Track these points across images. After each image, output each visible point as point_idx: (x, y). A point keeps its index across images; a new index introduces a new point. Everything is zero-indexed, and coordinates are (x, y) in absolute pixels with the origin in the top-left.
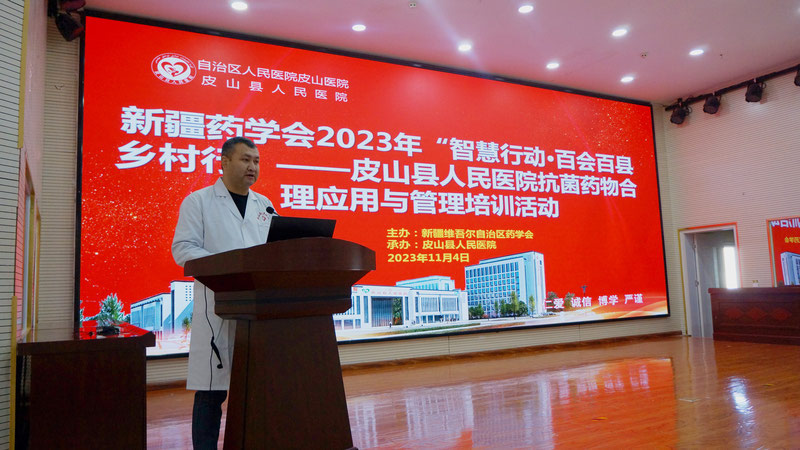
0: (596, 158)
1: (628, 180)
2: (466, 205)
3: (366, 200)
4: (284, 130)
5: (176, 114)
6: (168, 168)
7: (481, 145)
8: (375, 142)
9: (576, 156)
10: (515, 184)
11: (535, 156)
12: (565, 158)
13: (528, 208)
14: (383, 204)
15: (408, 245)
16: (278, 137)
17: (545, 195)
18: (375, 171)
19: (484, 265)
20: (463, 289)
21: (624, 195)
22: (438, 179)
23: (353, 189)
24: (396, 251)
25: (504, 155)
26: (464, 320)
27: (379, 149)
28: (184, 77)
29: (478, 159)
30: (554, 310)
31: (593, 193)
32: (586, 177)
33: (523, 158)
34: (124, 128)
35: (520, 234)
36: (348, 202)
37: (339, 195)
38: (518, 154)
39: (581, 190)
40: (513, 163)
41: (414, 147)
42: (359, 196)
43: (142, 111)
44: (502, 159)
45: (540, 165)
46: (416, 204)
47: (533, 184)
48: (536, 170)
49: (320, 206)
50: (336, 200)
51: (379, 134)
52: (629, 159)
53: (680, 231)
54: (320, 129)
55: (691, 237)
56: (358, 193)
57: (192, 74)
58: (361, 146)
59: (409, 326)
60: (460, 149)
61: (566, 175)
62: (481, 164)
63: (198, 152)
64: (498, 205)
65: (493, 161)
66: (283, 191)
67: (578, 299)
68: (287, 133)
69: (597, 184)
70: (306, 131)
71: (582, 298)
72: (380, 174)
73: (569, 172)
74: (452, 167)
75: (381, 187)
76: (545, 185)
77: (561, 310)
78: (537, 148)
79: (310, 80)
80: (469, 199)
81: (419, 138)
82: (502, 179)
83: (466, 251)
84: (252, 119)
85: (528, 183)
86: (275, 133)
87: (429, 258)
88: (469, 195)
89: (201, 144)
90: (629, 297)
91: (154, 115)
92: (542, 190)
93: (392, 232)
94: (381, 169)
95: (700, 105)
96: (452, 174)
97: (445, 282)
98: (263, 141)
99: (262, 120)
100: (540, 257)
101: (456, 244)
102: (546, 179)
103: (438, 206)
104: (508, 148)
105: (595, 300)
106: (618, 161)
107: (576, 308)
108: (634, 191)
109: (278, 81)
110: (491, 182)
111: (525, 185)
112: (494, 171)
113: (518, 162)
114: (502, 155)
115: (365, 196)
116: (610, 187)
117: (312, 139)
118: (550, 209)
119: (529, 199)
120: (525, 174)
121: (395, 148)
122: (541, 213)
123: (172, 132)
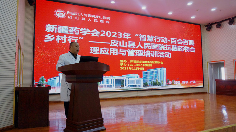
0: (183, 41)
1: (192, 47)
2: (143, 54)
4: (91, 31)
5: (61, 26)
6: (58, 42)
7: (148, 36)
8: (117, 35)
9: (177, 40)
10: (158, 48)
11: (164, 40)
12: (173, 40)
13: (162, 55)
14: (119, 53)
16: (89, 33)
19: (148, 71)
20: (142, 78)
21: (191, 52)
22: (135, 46)
23: (110, 49)
24: (122, 66)
25: (155, 39)
26: (142, 87)
27: (118, 37)
28: (63, 16)
29: (147, 40)
30: (169, 85)
31: (182, 51)
32: (180, 46)
33: (161, 40)
34: (46, 30)
35: (159, 62)
36: (109, 52)
37: (106, 50)
38: (159, 39)
39: (178, 50)
40: (158, 42)
41: (128, 37)
42: (112, 51)
43: (51, 26)
44: (154, 41)
45: (166, 42)
46: (129, 53)
47: (163, 48)
48: (165, 44)
49: (101, 53)
50: (105, 52)
51: (118, 33)
52: (193, 41)
53: (208, 62)
54: (101, 31)
55: (211, 64)
56: (112, 50)
57: (65, 15)
58: (113, 36)
59: (126, 88)
60: (142, 37)
61: (174, 46)
62: (148, 42)
63: (67, 37)
64: (153, 54)
65: (152, 41)
66: (90, 49)
67: (176, 81)
68: (92, 32)
69: (183, 48)
70: (97, 32)
71: (177, 81)
72: (118, 44)
73: (175, 44)
74: (140, 43)
75: (119, 48)
76: (167, 48)
77: (171, 85)
78: (165, 37)
79: (99, 17)
81: (130, 34)
82: (154, 46)
83: (143, 67)
84: (82, 28)
85: (162, 48)
86: (88, 32)
87: (132, 69)
88: (144, 51)
89: (68, 35)
90: (191, 81)
91: (55, 27)
92: (166, 50)
93: (122, 61)
94: (119, 43)
95: (215, 25)
96: (140, 45)
97: (137, 76)
98: (85, 35)
99: (85, 29)
100: (165, 69)
101: (140, 65)
102: (167, 47)
103: (135, 54)
104: (156, 37)
105: (181, 82)
106: (190, 41)
107: (175, 84)
108: (194, 50)
109: (89, 18)
110: (151, 47)
111: (161, 48)
112: (152, 44)
113: (159, 42)
114: (154, 39)
115: (114, 51)
116: (187, 49)
117: (99, 34)
118: (168, 55)
119: (162, 52)
120: (161, 45)
121: (123, 37)
122: (166, 56)
123: (60, 32)
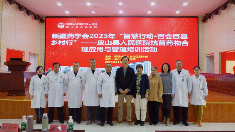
0: (173, 35)
1: (185, 41)
2: (127, 50)
3: (101, 49)
4: (82, 35)
5: (61, 34)
6: (60, 45)
7: (133, 35)
8: (103, 36)
9: (165, 35)
10: (143, 44)
11: (150, 36)
12: (161, 36)
13: (147, 50)
14: (104, 50)
15: (111, 59)
17: (153, 46)
18: (103, 43)
19: (131, 64)
21: (183, 45)
22: (119, 44)
23: (97, 47)
24: (107, 61)
25: (140, 37)
27: (104, 38)
28: (63, 27)
29: (132, 38)
31: (171, 45)
32: (168, 41)
33: (146, 37)
34: (52, 38)
35: (143, 57)
36: (96, 50)
37: (94, 48)
38: (144, 36)
39: (166, 44)
41: (113, 36)
42: (99, 49)
43: (55, 34)
44: (139, 38)
45: (152, 38)
46: (113, 50)
47: (149, 44)
48: (150, 40)
49: (90, 51)
50: (93, 49)
51: (104, 34)
52: (186, 34)
53: (205, 55)
54: (90, 34)
58: (100, 37)
60: (126, 36)
61: (161, 41)
62: (133, 39)
64: (137, 49)
65: (136, 38)
66: (82, 48)
69: (172, 43)
70: (87, 35)
72: (104, 43)
74: (124, 41)
75: (104, 46)
76: (153, 44)
78: (151, 34)
79: (88, 24)
80: (128, 48)
81: (115, 34)
82: (139, 43)
84: (76, 34)
86: (80, 36)
88: (128, 47)
89: (66, 40)
91: (57, 35)
92: (152, 45)
93: (107, 56)
94: (104, 42)
96: (124, 42)
98: (78, 38)
99: (78, 34)
100: (150, 62)
102: (153, 42)
103: (119, 50)
104: (141, 35)
106: (182, 35)
108: (187, 44)
109: (81, 25)
110: (135, 44)
111: (146, 44)
112: (136, 41)
113: (144, 38)
114: (139, 37)
115: (100, 48)
116: (177, 43)
117: (89, 37)
118: (154, 50)
119: (147, 48)
120: (146, 41)
121: (108, 37)
122: (151, 51)
123: (61, 38)
